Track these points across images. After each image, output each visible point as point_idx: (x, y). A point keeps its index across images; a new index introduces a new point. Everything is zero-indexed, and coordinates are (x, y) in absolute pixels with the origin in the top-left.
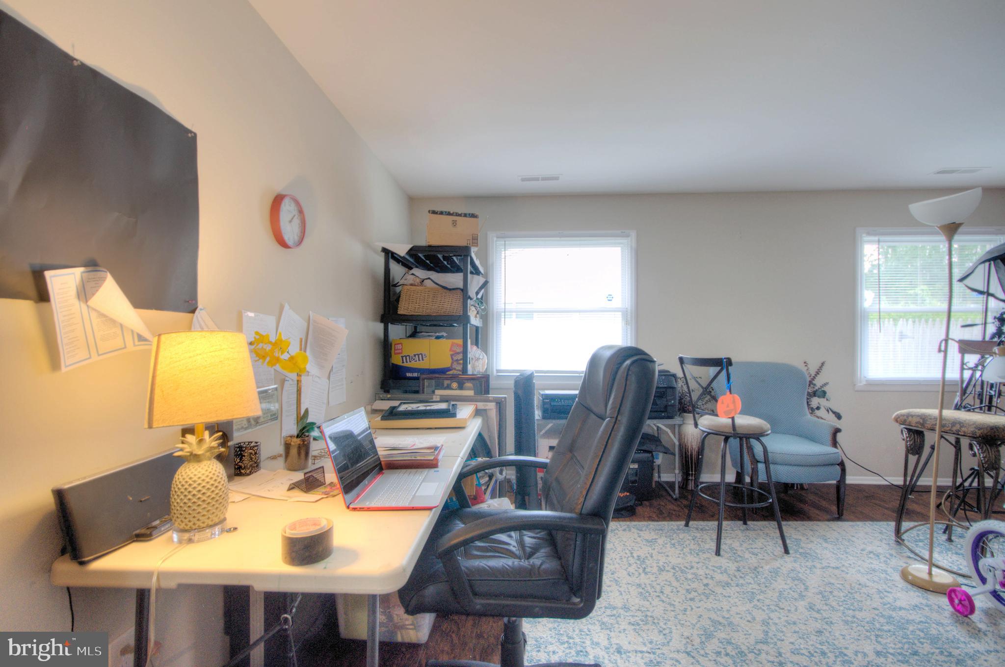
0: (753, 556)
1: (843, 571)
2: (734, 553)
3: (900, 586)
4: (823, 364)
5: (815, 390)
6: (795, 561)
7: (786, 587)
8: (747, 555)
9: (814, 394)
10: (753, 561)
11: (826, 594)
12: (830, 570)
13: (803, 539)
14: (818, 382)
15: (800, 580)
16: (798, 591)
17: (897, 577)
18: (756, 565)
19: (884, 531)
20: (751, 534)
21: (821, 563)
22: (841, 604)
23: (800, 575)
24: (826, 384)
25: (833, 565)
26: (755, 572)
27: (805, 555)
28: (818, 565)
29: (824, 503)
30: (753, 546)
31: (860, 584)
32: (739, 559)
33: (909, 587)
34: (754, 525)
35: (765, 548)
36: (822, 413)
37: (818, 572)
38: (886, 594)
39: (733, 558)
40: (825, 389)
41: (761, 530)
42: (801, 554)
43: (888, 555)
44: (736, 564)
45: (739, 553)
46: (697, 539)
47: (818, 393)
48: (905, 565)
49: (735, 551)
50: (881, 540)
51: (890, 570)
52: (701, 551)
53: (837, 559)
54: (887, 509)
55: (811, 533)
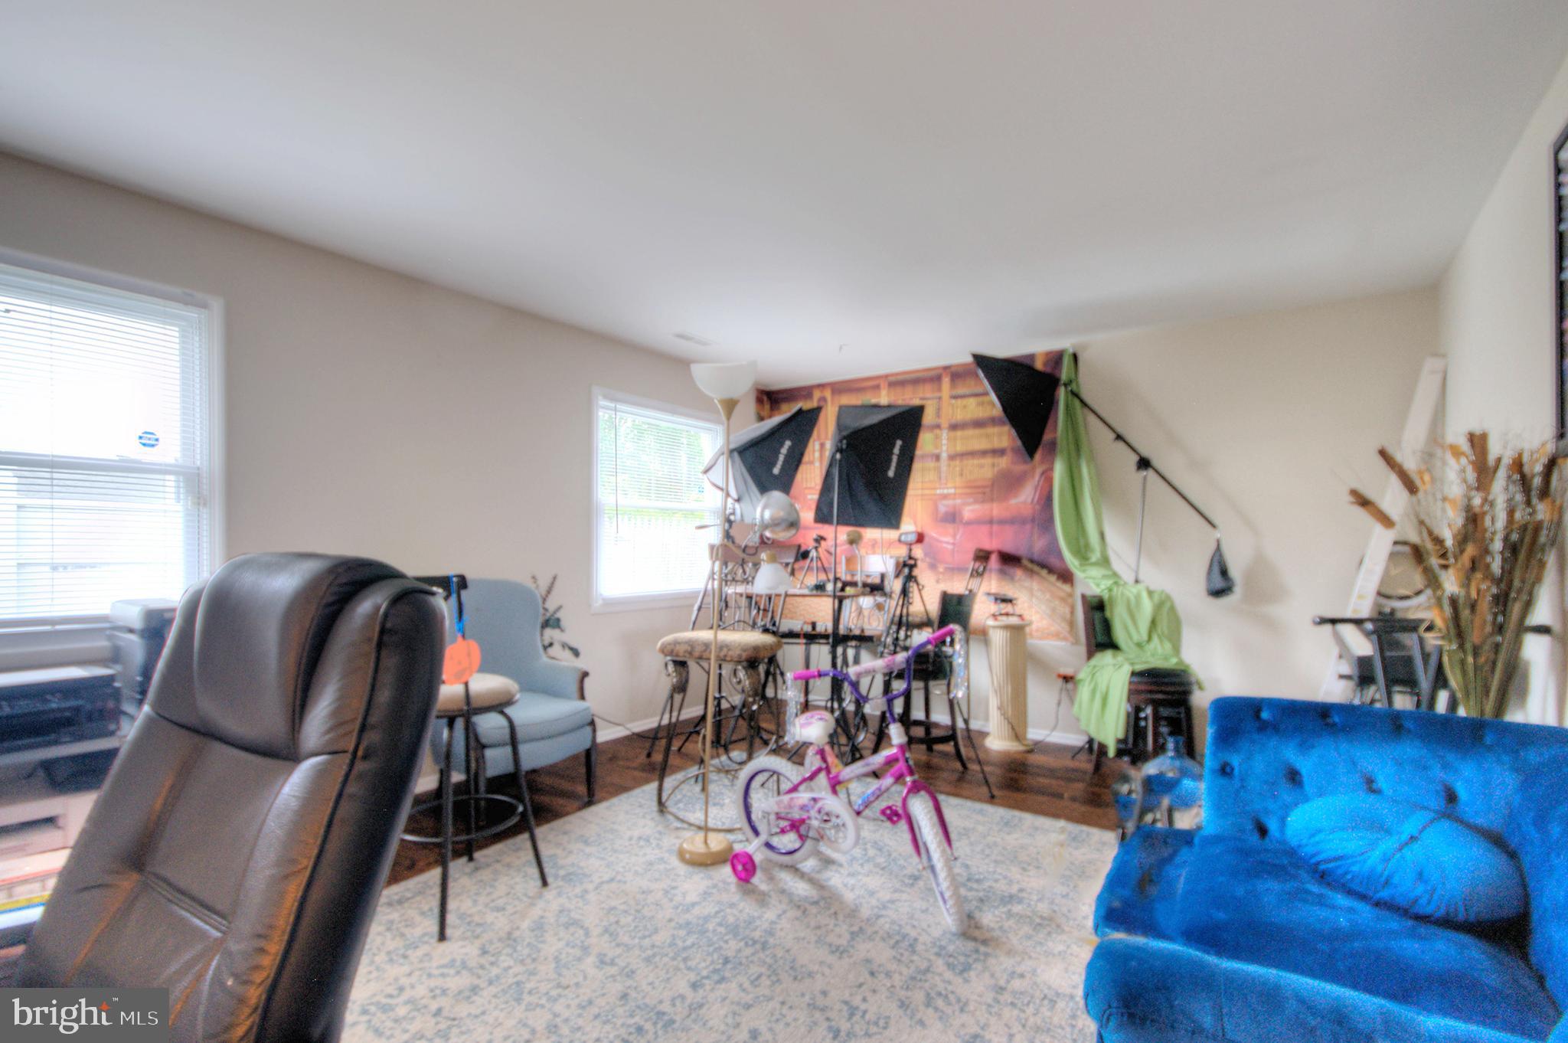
0: (499, 915)
1: (619, 881)
2: (469, 923)
3: (682, 873)
4: (555, 578)
5: (547, 618)
6: (559, 894)
7: (561, 944)
8: (490, 917)
9: (546, 624)
10: (500, 923)
11: (612, 929)
12: (605, 887)
13: (559, 852)
14: (551, 605)
15: (575, 923)
16: (578, 942)
17: (675, 862)
18: (507, 928)
19: (643, 802)
20: (485, 875)
21: (591, 882)
22: (633, 934)
23: (573, 914)
24: (559, 608)
25: (606, 877)
26: (511, 942)
27: (568, 878)
28: (590, 887)
29: (566, 785)
30: (494, 896)
31: (643, 892)
32: (479, 930)
33: (690, 869)
34: (485, 856)
35: (513, 891)
36: (556, 650)
37: (592, 897)
38: (673, 892)
39: (469, 934)
40: (558, 615)
41: (498, 861)
42: (564, 878)
43: (657, 835)
44: (478, 943)
45: (477, 919)
46: (394, 927)
47: (551, 622)
48: (678, 842)
49: (468, 919)
50: (644, 817)
51: (666, 855)
52: (407, 947)
53: (608, 866)
54: (635, 769)
55: (566, 838)
